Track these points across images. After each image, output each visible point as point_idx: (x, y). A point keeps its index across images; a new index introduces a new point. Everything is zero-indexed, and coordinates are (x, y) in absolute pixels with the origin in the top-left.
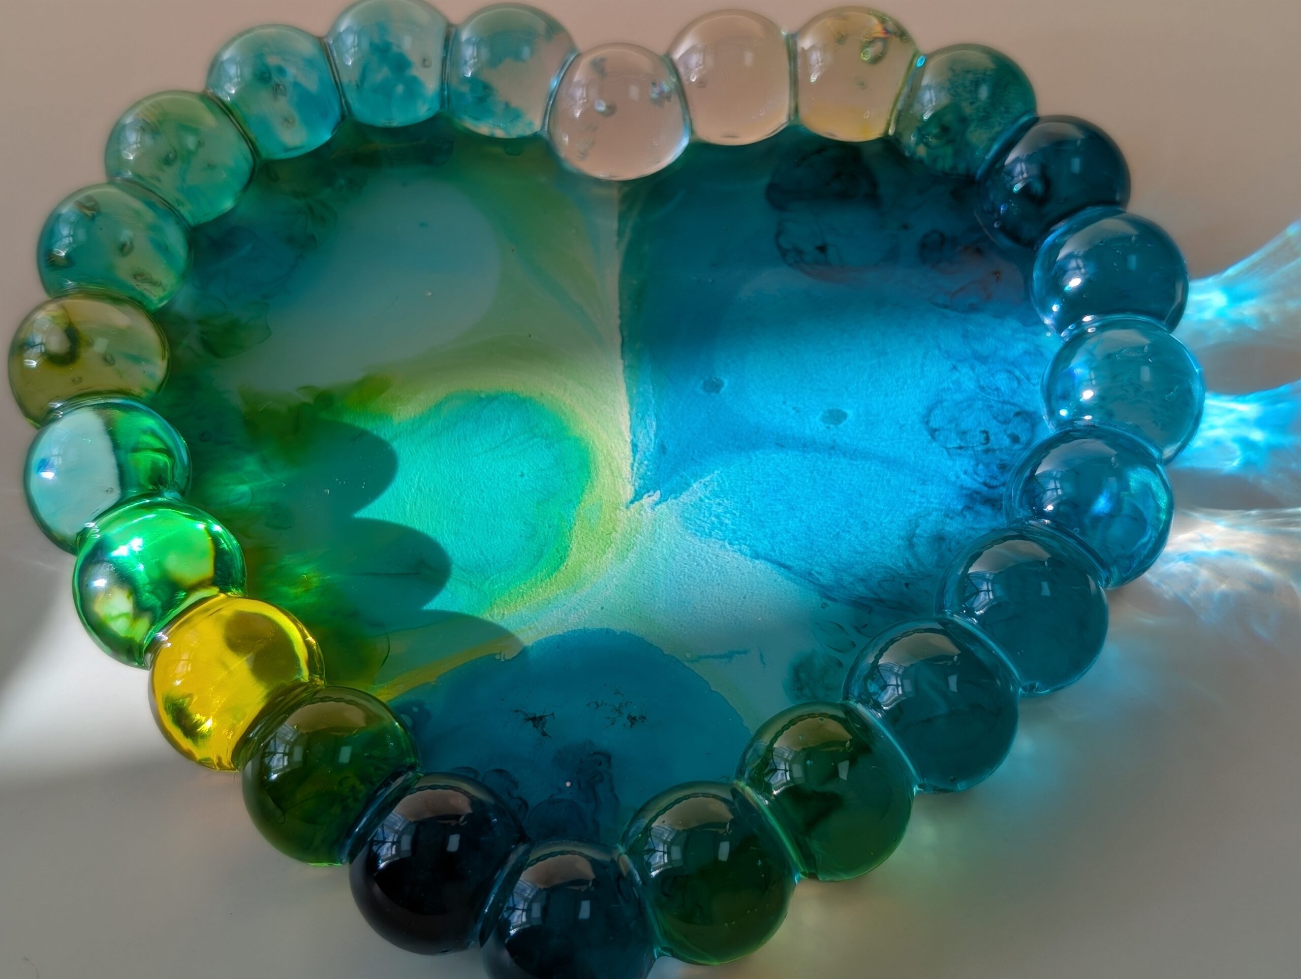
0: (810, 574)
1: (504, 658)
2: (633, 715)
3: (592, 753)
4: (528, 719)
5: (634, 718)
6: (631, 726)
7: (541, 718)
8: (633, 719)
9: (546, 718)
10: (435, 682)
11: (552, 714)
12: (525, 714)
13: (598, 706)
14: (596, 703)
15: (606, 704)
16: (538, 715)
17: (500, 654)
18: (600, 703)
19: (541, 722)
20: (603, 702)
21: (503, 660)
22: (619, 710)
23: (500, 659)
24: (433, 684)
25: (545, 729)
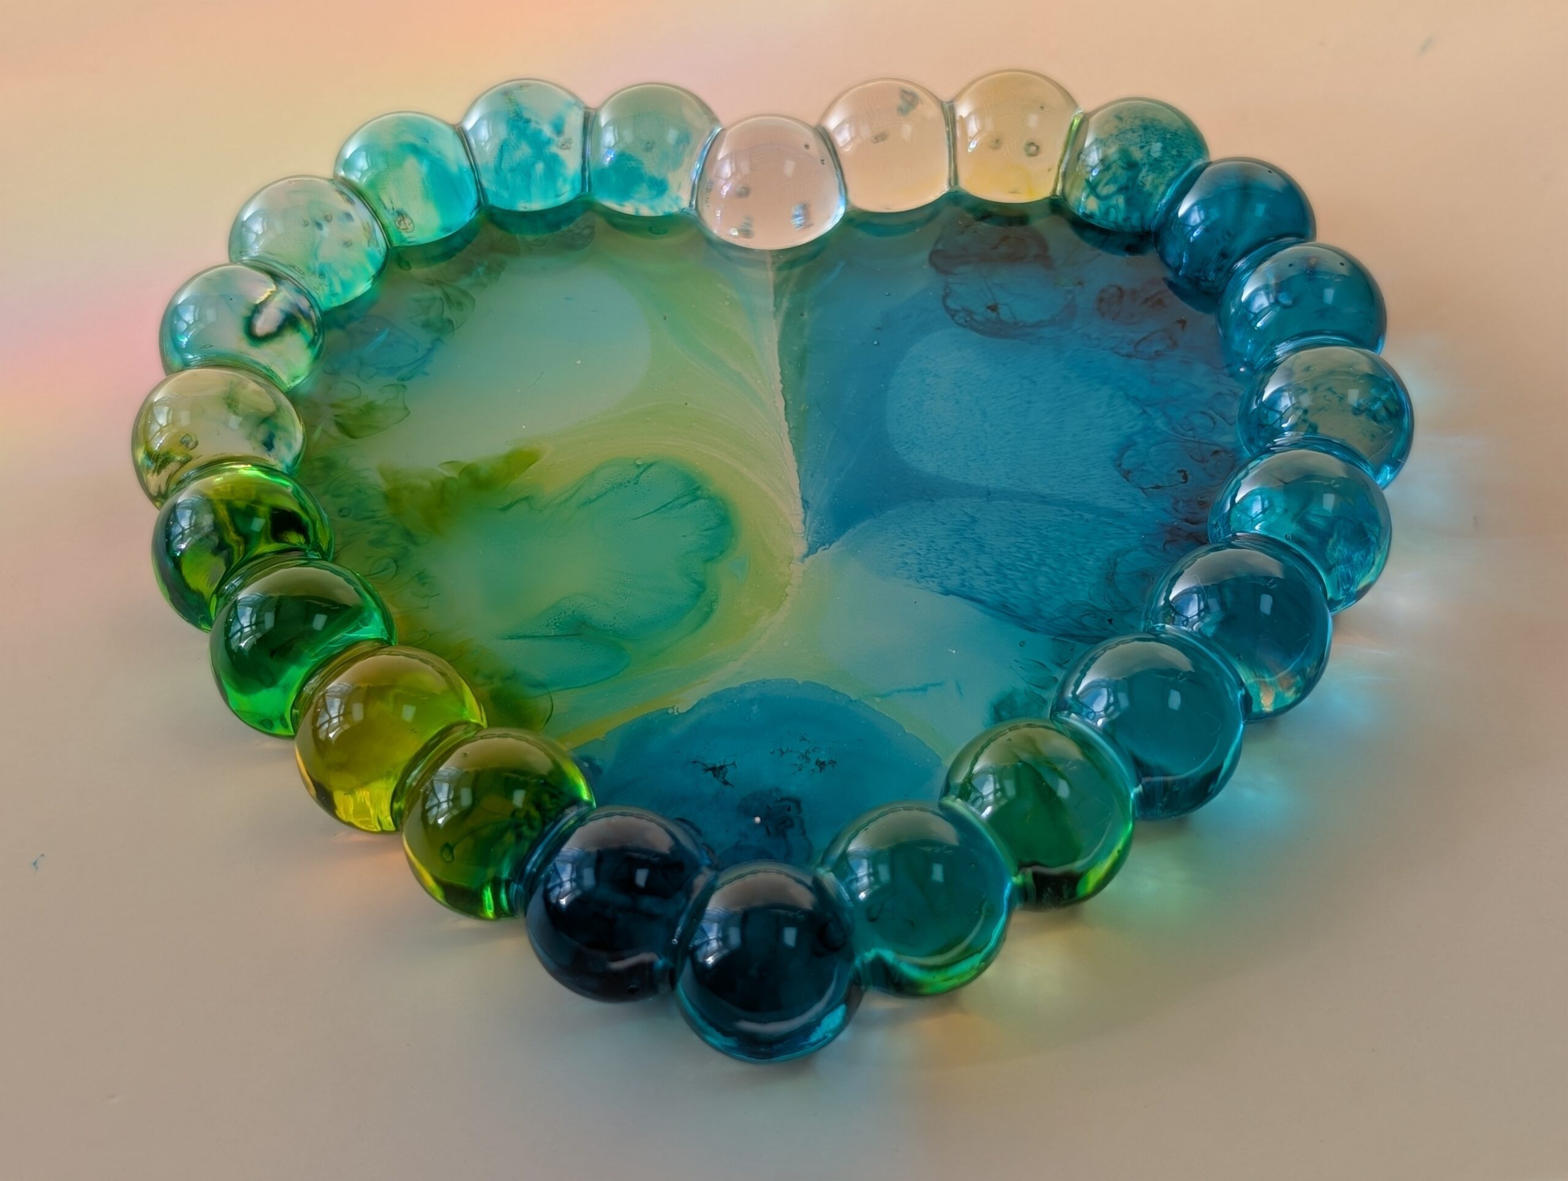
0: (1005, 607)
1: (678, 712)
2: (822, 760)
3: (779, 799)
4: (707, 770)
5: (823, 763)
6: (820, 772)
7: (721, 768)
8: (821, 765)
9: (727, 767)
10: (603, 738)
11: (734, 764)
12: (704, 765)
13: (783, 753)
14: (781, 750)
15: (791, 751)
16: (718, 765)
17: (673, 707)
18: (784, 750)
19: (721, 772)
20: (788, 749)
21: (677, 714)
22: (805, 757)
23: (673, 713)
24: (603, 739)
25: (726, 778)
